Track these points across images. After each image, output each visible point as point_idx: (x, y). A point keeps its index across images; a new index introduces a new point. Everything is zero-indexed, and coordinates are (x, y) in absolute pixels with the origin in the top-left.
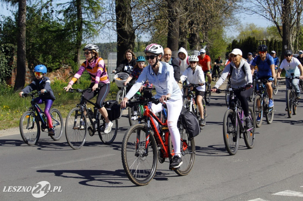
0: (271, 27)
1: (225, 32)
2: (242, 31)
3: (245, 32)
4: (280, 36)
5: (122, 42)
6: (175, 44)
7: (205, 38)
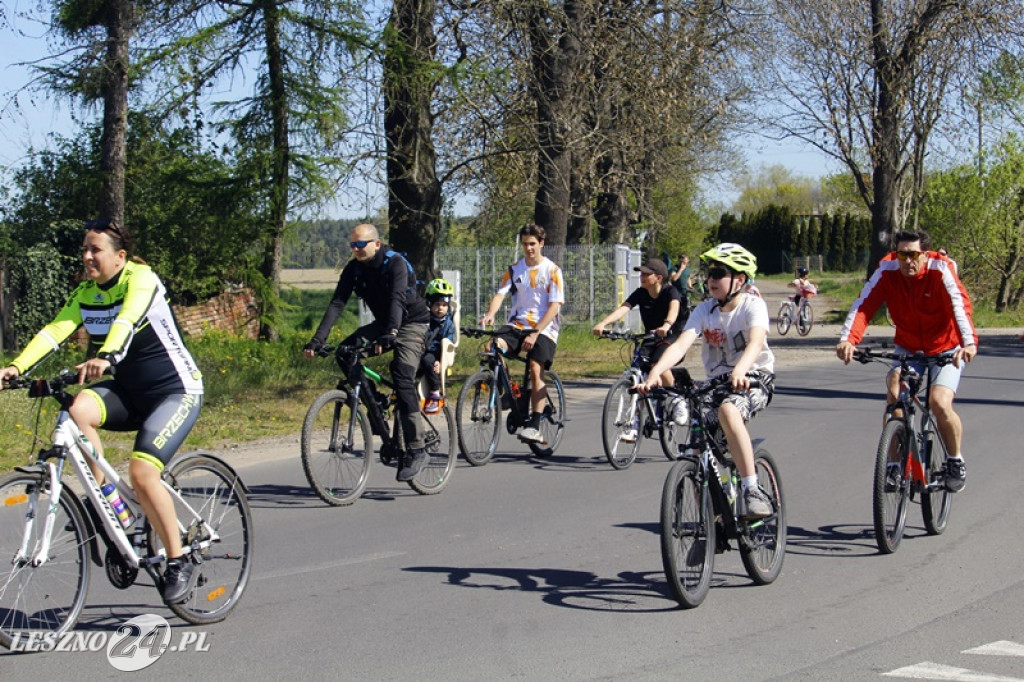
0: (838, 176)
1: (701, 191)
2: (749, 189)
3: (756, 190)
4: (865, 205)
5: (405, 218)
6: (556, 223)
7: (645, 206)
